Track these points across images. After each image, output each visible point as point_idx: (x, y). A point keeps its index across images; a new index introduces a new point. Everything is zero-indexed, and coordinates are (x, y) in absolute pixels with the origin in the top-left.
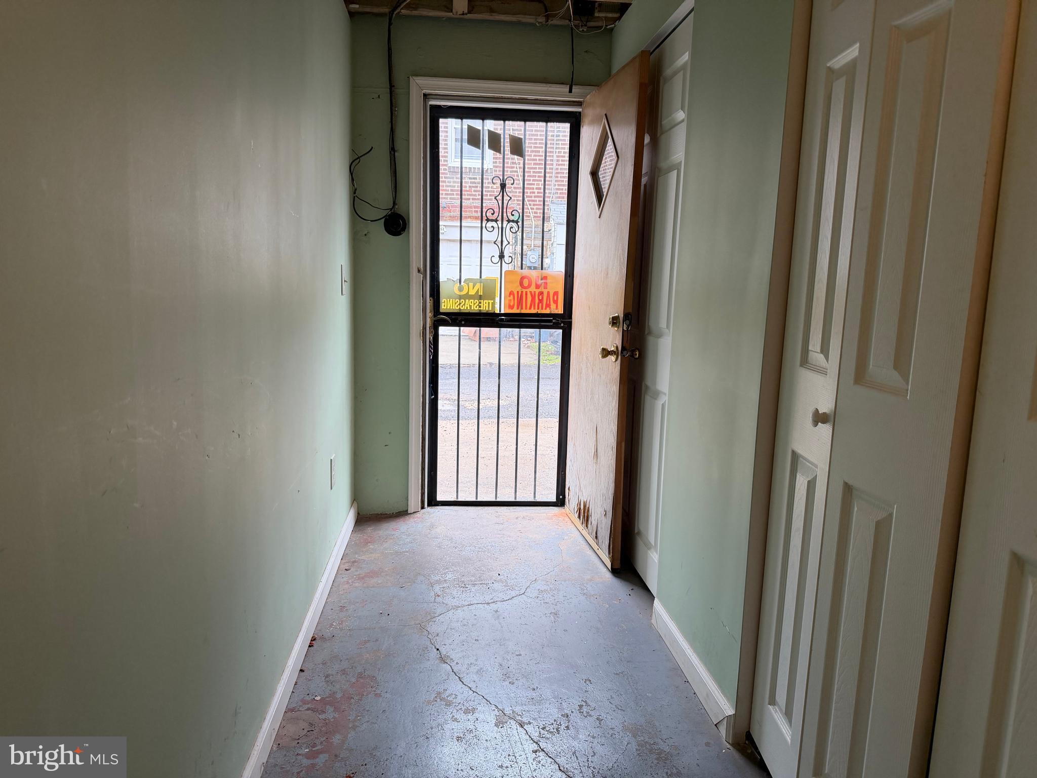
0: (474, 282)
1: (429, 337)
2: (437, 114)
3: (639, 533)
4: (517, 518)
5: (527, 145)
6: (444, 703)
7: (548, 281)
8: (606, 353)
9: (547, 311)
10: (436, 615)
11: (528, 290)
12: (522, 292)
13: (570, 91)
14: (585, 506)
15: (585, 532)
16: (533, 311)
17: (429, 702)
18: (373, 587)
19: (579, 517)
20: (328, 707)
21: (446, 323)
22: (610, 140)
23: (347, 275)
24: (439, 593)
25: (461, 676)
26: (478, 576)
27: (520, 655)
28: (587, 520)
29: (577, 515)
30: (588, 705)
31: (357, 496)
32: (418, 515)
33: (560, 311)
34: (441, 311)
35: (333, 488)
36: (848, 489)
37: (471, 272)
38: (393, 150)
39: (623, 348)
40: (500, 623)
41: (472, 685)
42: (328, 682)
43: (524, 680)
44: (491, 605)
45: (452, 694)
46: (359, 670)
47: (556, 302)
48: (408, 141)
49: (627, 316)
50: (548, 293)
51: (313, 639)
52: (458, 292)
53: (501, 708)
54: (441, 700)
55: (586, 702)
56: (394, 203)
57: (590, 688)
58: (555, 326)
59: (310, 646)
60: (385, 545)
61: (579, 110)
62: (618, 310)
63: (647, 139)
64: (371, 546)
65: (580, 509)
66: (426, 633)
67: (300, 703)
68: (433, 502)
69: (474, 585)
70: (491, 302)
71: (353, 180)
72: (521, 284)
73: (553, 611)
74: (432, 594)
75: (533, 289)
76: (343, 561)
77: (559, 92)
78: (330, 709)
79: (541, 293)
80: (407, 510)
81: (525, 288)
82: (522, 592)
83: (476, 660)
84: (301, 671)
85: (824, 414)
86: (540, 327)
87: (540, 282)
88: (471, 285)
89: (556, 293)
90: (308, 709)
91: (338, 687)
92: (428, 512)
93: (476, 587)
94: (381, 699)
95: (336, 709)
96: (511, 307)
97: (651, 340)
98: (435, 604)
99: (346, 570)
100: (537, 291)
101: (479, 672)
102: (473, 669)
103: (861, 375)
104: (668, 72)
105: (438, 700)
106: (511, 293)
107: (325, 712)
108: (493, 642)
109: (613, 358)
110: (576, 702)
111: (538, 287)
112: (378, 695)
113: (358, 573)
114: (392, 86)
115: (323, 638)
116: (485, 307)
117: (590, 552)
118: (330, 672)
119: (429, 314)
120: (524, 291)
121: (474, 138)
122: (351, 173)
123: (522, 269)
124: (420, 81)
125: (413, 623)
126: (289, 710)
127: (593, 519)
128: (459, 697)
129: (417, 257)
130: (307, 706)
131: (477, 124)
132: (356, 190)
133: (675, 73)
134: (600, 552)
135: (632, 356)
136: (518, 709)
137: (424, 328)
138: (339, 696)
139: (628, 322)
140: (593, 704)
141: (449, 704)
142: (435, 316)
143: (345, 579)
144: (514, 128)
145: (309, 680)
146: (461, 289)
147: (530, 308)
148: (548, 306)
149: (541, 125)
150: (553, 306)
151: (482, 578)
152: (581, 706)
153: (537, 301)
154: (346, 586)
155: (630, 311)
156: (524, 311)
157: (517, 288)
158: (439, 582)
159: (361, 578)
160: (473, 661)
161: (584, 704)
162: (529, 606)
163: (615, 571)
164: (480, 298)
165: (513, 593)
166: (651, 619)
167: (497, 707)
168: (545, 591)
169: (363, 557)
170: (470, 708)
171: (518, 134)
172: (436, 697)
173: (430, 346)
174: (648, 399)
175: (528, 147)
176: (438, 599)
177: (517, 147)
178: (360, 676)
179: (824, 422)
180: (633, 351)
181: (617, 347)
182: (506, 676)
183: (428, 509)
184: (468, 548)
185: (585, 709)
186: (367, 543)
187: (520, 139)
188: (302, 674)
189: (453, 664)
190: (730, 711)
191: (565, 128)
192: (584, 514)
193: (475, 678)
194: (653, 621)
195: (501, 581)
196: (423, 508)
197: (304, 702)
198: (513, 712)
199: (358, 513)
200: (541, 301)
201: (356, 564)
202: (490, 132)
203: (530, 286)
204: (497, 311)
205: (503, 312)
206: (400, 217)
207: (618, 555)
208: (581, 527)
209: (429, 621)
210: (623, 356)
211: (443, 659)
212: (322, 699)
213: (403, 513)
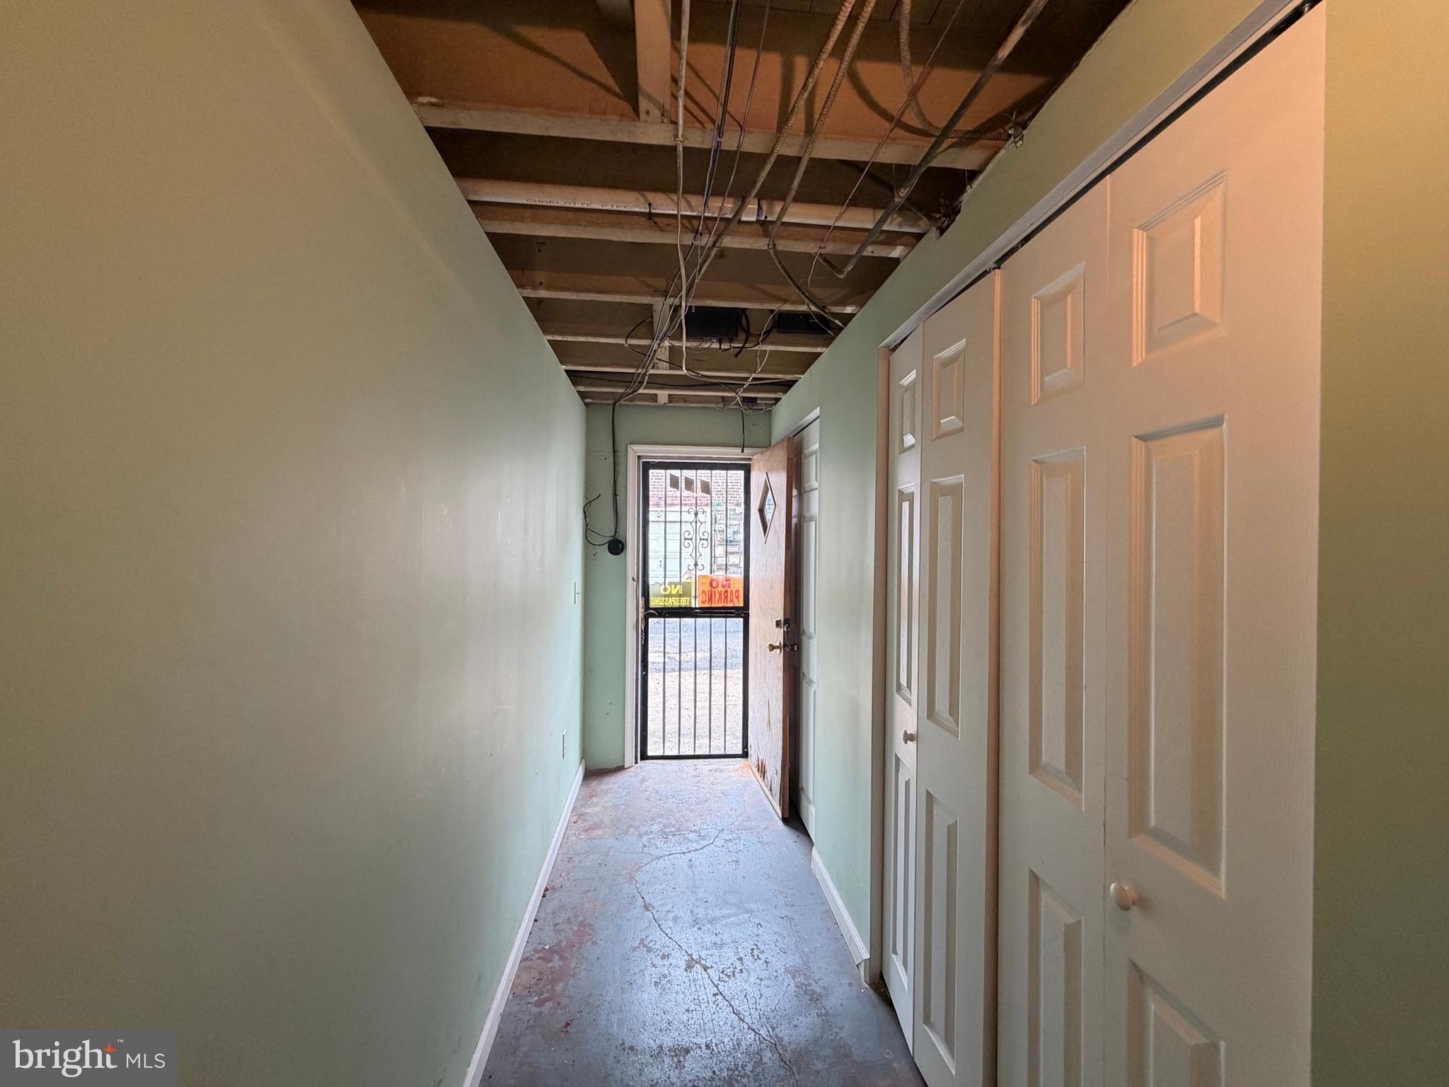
0: (676, 584)
1: (641, 626)
2: (647, 467)
3: (802, 788)
4: (710, 771)
5: (713, 487)
6: (645, 949)
7: (731, 582)
8: (772, 648)
9: (730, 605)
10: (643, 865)
11: (716, 590)
12: (712, 591)
13: (743, 452)
14: (762, 763)
15: (762, 783)
16: (720, 605)
17: (634, 949)
18: (594, 839)
19: (758, 771)
20: (554, 955)
21: (653, 616)
22: (770, 492)
23: (579, 589)
24: (646, 843)
25: (660, 923)
26: (677, 826)
27: (707, 902)
28: (764, 774)
29: (757, 769)
30: (758, 949)
31: (585, 754)
32: (632, 769)
33: (741, 604)
34: (650, 607)
35: (565, 757)
36: (929, 795)
37: (673, 577)
38: (615, 495)
39: (785, 645)
40: (693, 872)
41: (668, 931)
42: (556, 930)
43: (709, 926)
44: (687, 854)
45: (652, 941)
46: (581, 918)
47: (737, 598)
48: (626, 488)
49: (786, 621)
50: (732, 591)
51: (546, 890)
52: (663, 593)
53: (690, 953)
54: (643, 946)
55: (756, 945)
56: (616, 532)
57: (761, 931)
58: (738, 616)
59: (543, 897)
60: (606, 799)
61: (749, 462)
62: (780, 616)
63: (795, 492)
64: (595, 800)
65: (758, 764)
66: (634, 882)
67: (533, 953)
68: (644, 757)
69: (674, 835)
70: (688, 598)
71: (586, 517)
72: (711, 584)
73: (736, 859)
74: (641, 845)
75: (720, 588)
76: (573, 814)
77: (733, 453)
78: (556, 957)
79: (726, 591)
80: (624, 766)
81: (714, 588)
82: (711, 841)
83: (673, 907)
84: (536, 920)
85: (911, 734)
86: (726, 617)
87: (725, 583)
88: (673, 586)
89: (738, 591)
90: (539, 958)
91: (563, 935)
92: (641, 767)
93: (675, 838)
94: (596, 947)
95: (561, 958)
96: (703, 602)
97: (804, 639)
98: (643, 854)
99: (575, 822)
100: (723, 590)
101: (675, 919)
102: (671, 915)
103: (931, 713)
104: (806, 452)
105: (641, 946)
106: (703, 592)
107: (551, 961)
108: (687, 890)
109: (778, 651)
110: (750, 945)
111: (723, 587)
112: (594, 943)
113: (583, 825)
114: (615, 451)
115: (553, 888)
116: (684, 602)
117: (766, 802)
118: (557, 921)
119: (641, 610)
120: (713, 590)
121: (675, 483)
122: (585, 513)
123: (711, 574)
124: (636, 447)
125: (624, 872)
126: (524, 959)
127: (768, 774)
128: (658, 944)
129: (632, 569)
130: (537, 955)
131: (676, 473)
132: (587, 524)
133: (811, 454)
134: (773, 802)
135: (792, 649)
136: (703, 954)
137: (637, 621)
138: (564, 944)
139: (787, 625)
140: (762, 948)
141: (649, 950)
142: (645, 611)
143: (573, 832)
144: (704, 475)
145: (541, 930)
146: (665, 590)
147: (718, 603)
148: (732, 601)
149: (723, 472)
150: (736, 600)
151: (681, 829)
152: (753, 950)
153: (723, 597)
154: (574, 838)
155: (788, 617)
156: (713, 605)
157: (707, 588)
158: (646, 833)
159: (586, 830)
160: (670, 909)
161: (755, 947)
162: (716, 854)
163: (785, 820)
164: (680, 596)
165: (704, 843)
166: (811, 864)
167: (687, 952)
168: (730, 840)
169: (588, 810)
170: (666, 954)
171: (707, 479)
172: (640, 944)
173: (642, 634)
174: (805, 685)
175: (713, 488)
176: (646, 850)
177: (706, 488)
178: (581, 924)
179: (912, 740)
180: (792, 645)
181: (780, 643)
182: (696, 922)
183: (641, 763)
184: (670, 800)
185: (756, 952)
186: (591, 796)
187: (708, 483)
188: (536, 923)
189: (654, 912)
190: (866, 956)
191: (740, 474)
192: (762, 770)
193: (671, 924)
194: (812, 866)
195: (695, 831)
196: (636, 763)
197: (536, 951)
198: (700, 957)
199: (586, 769)
200: (726, 597)
201: (582, 817)
202: (686, 478)
203: (717, 587)
204: (694, 606)
205: (697, 606)
206: (620, 542)
207: (787, 806)
208: (760, 780)
209: (637, 870)
210: (785, 651)
211: (647, 907)
212: (551, 948)
213: (621, 768)
